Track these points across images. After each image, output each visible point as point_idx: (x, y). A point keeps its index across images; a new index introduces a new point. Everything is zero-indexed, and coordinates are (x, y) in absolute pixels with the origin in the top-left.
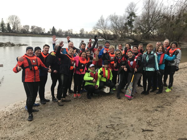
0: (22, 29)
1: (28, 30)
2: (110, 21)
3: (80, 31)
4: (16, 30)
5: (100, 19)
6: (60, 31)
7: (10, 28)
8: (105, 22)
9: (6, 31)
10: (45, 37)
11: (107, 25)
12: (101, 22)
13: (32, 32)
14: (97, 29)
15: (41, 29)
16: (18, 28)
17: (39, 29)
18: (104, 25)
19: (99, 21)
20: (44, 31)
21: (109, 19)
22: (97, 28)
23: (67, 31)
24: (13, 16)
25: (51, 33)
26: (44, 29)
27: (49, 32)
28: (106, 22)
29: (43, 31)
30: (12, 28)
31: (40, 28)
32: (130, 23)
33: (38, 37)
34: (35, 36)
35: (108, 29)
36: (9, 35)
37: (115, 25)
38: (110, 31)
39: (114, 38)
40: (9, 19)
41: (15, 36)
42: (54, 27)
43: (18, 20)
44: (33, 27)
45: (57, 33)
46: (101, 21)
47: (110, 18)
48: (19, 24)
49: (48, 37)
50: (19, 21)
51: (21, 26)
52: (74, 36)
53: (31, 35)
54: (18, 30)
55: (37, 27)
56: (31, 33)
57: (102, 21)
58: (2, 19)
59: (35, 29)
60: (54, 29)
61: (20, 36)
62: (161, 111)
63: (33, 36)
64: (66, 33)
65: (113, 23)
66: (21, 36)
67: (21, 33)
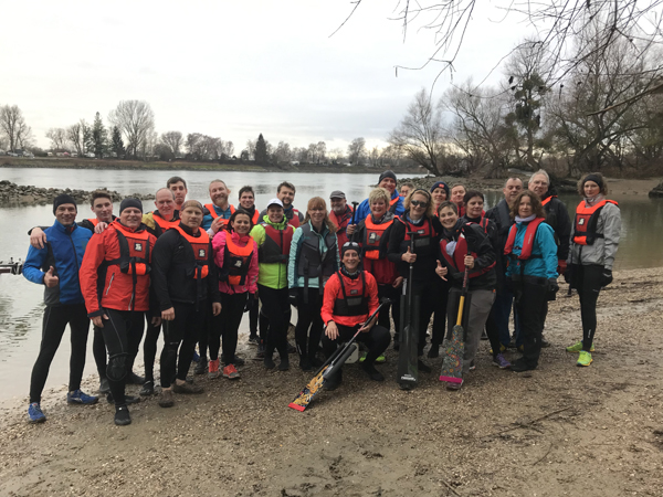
0: (158, 147)
1: (177, 148)
2: (454, 110)
3: (352, 148)
4: (138, 148)
5: (416, 102)
6: (283, 150)
7: (121, 143)
8: (434, 112)
9: (106, 152)
10: (232, 170)
11: (441, 125)
12: (418, 114)
13: (188, 155)
14: (403, 138)
15: (220, 144)
16: (144, 144)
17: (213, 144)
18: (432, 125)
19: (412, 111)
20: (229, 150)
21: (448, 101)
22: (404, 134)
23: (307, 148)
24: (131, 104)
25: (252, 158)
26: (230, 143)
27: (245, 154)
28: (439, 115)
29: (226, 152)
30: (126, 143)
31: (216, 139)
32: (525, 114)
33: (209, 170)
34: (198, 170)
35: (447, 137)
36: (118, 167)
37: (471, 124)
38: (453, 146)
39: (468, 169)
40: (117, 115)
41: (136, 168)
42: (261, 137)
43: (146, 118)
44: (192, 139)
45: (273, 155)
46: (418, 109)
47: (452, 101)
48: (148, 131)
49: (242, 171)
50: (148, 120)
51: (156, 134)
52: (330, 166)
53: (186, 163)
54: (147, 150)
55: (205, 137)
56: (188, 157)
57: (423, 109)
58: (98, 113)
59: (199, 146)
60: (261, 142)
61: (151, 169)
62: (521, 442)
63: (193, 170)
64: (304, 154)
65: (464, 116)
66: (154, 169)
67: (156, 159)
